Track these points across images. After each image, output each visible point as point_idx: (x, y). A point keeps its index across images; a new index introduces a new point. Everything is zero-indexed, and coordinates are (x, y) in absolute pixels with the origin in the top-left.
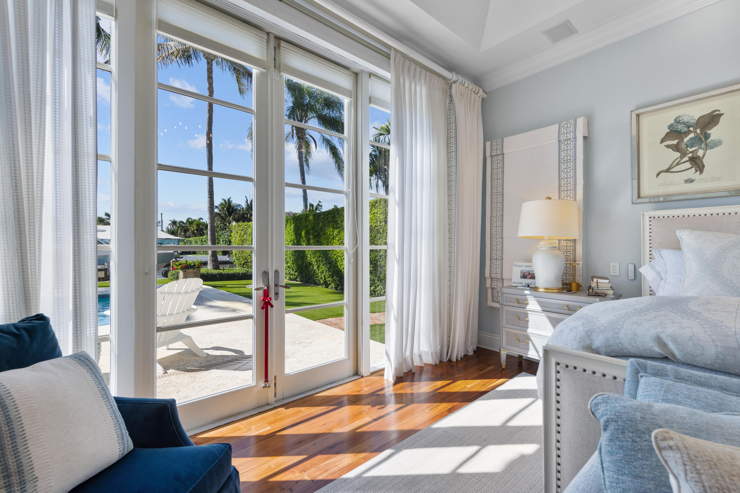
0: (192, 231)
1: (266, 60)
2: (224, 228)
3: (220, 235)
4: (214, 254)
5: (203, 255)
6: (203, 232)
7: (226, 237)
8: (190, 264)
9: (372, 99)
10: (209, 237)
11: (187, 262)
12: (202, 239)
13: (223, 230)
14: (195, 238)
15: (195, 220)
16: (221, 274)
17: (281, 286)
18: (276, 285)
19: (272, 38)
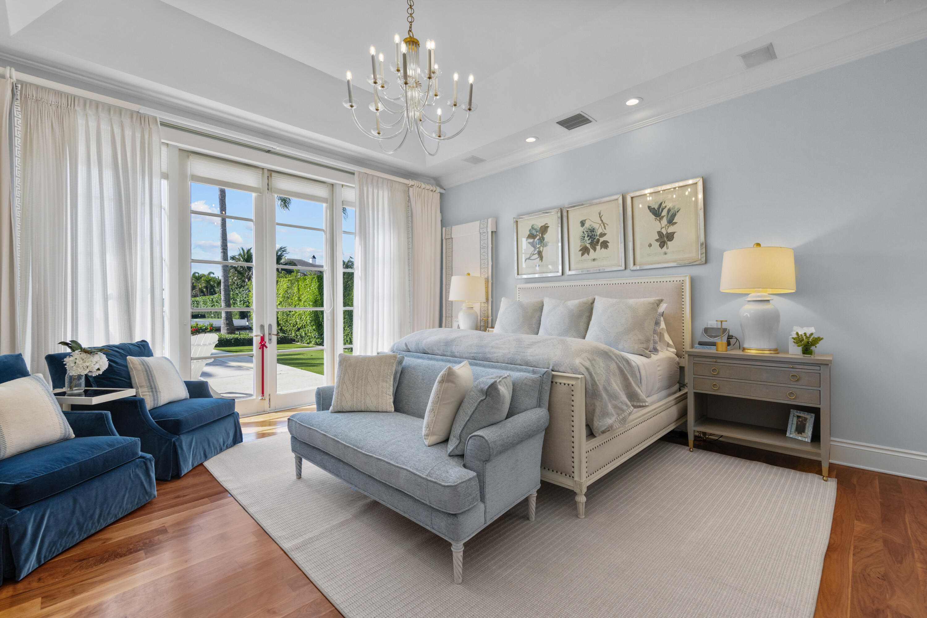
0: (200, 289)
1: (261, 187)
2: (242, 286)
3: (237, 294)
4: (229, 317)
5: (214, 319)
6: (214, 291)
7: (245, 296)
8: (201, 328)
9: (344, 202)
10: (222, 298)
11: (197, 325)
12: (212, 299)
13: (240, 288)
14: (204, 297)
15: (204, 276)
16: (236, 339)
17: (273, 334)
18: (270, 334)
19: (266, 171)
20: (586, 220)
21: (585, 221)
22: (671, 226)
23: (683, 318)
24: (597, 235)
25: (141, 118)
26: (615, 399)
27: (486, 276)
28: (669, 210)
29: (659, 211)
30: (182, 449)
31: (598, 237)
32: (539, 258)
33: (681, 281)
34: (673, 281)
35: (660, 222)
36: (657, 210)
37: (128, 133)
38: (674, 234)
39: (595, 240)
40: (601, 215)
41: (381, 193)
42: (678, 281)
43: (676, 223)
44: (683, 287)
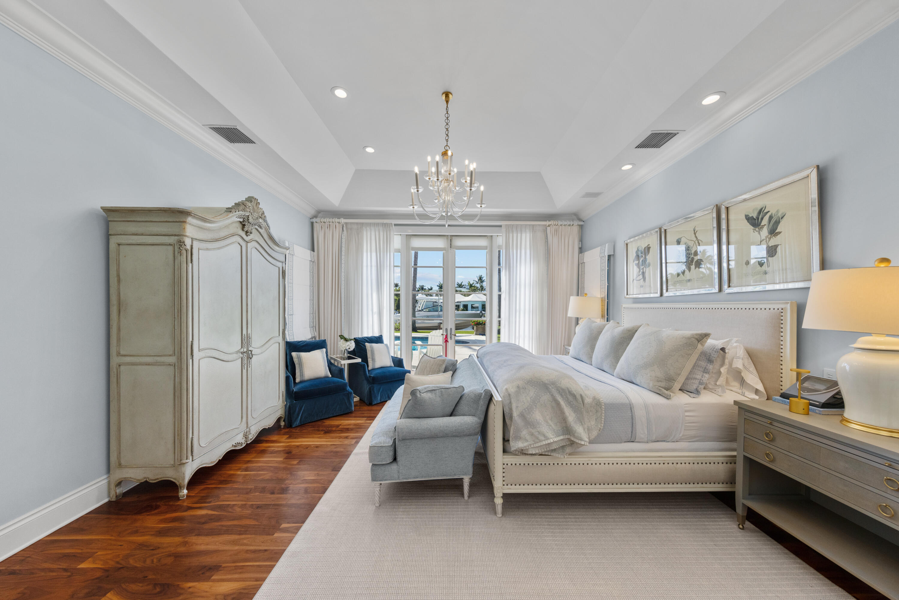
17: (453, 335)
18: (451, 334)
19: (449, 237)
20: (682, 238)
21: (680, 239)
22: (773, 237)
23: (781, 358)
24: (691, 254)
25: (385, 225)
26: (532, 427)
27: (604, 295)
28: (771, 218)
29: (758, 219)
30: (374, 391)
31: (693, 256)
32: (643, 279)
33: (780, 309)
34: (770, 309)
35: (759, 233)
36: (755, 219)
37: (381, 233)
38: (777, 247)
39: (690, 259)
40: (695, 232)
41: (524, 235)
42: (776, 309)
43: (780, 233)
44: (782, 318)
